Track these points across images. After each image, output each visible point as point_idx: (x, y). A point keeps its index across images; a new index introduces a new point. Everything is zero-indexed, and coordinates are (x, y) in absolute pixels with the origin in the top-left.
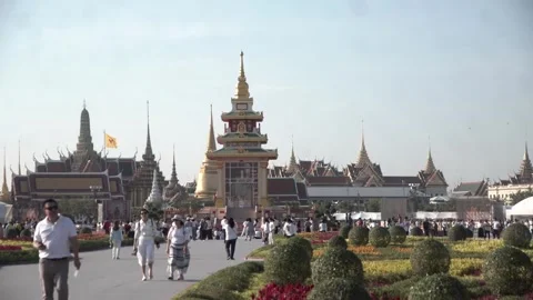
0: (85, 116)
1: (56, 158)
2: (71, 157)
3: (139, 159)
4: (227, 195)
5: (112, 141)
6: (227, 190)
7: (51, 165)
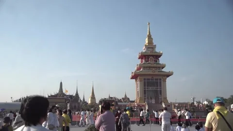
0: (61, 83)
1: (53, 94)
2: (57, 94)
3: (74, 95)
4: (145, 96)
5: (67, 91)
6: (145, 93)
7: (52, 96)
